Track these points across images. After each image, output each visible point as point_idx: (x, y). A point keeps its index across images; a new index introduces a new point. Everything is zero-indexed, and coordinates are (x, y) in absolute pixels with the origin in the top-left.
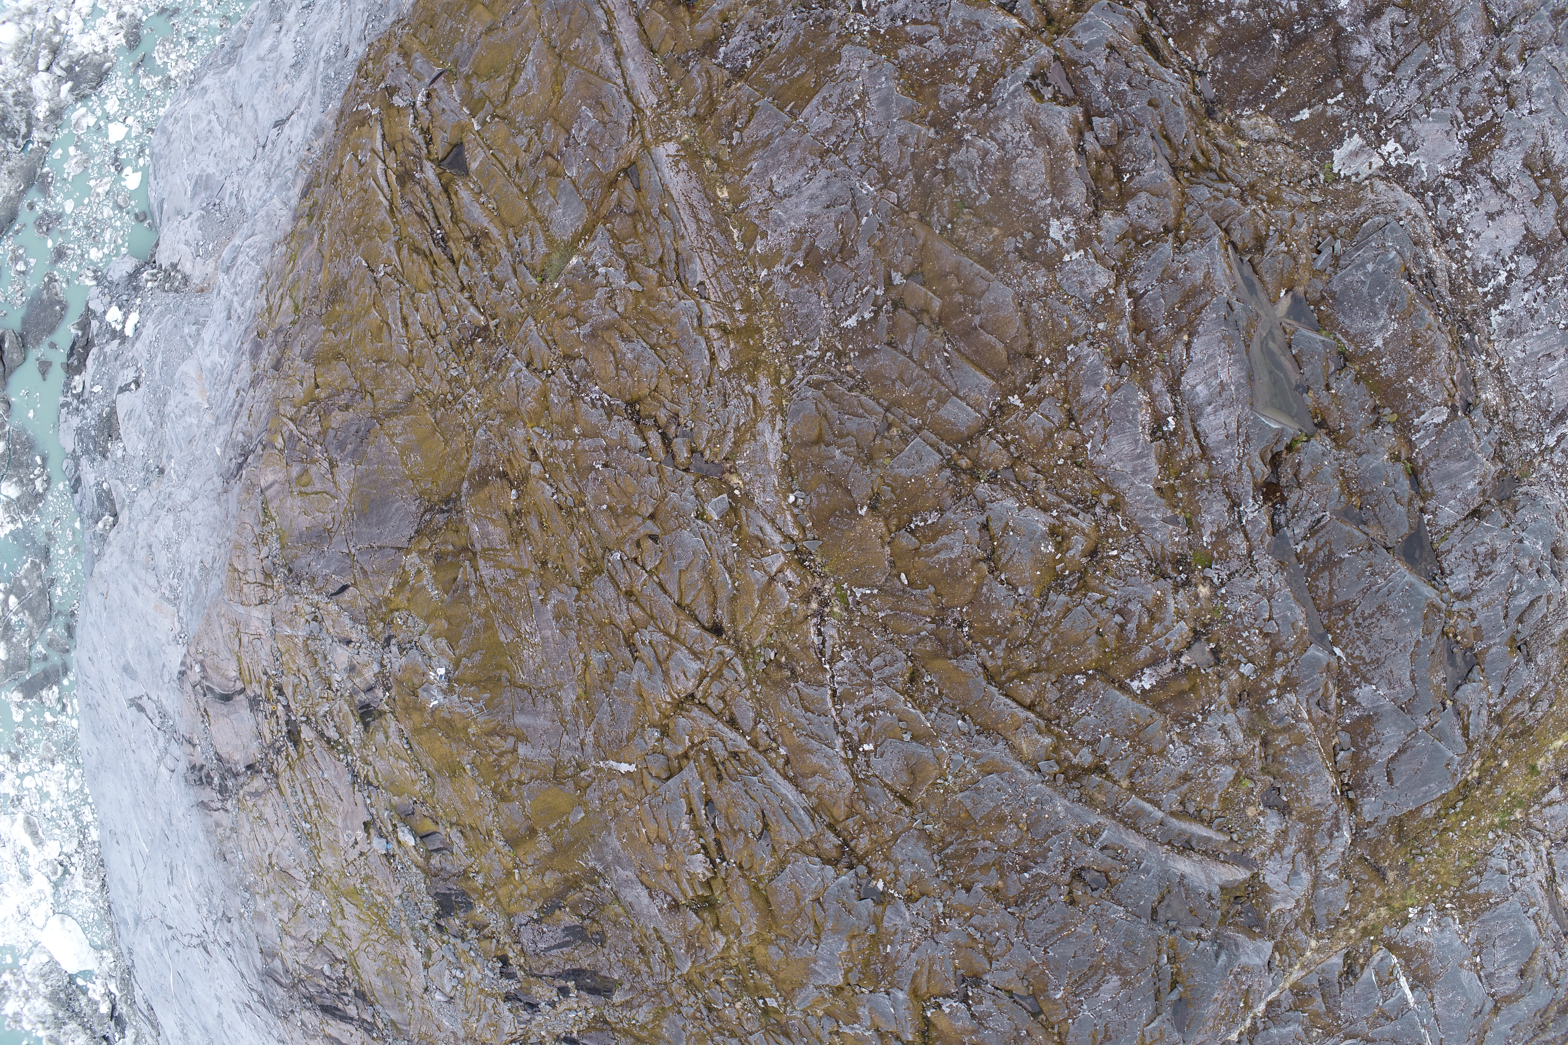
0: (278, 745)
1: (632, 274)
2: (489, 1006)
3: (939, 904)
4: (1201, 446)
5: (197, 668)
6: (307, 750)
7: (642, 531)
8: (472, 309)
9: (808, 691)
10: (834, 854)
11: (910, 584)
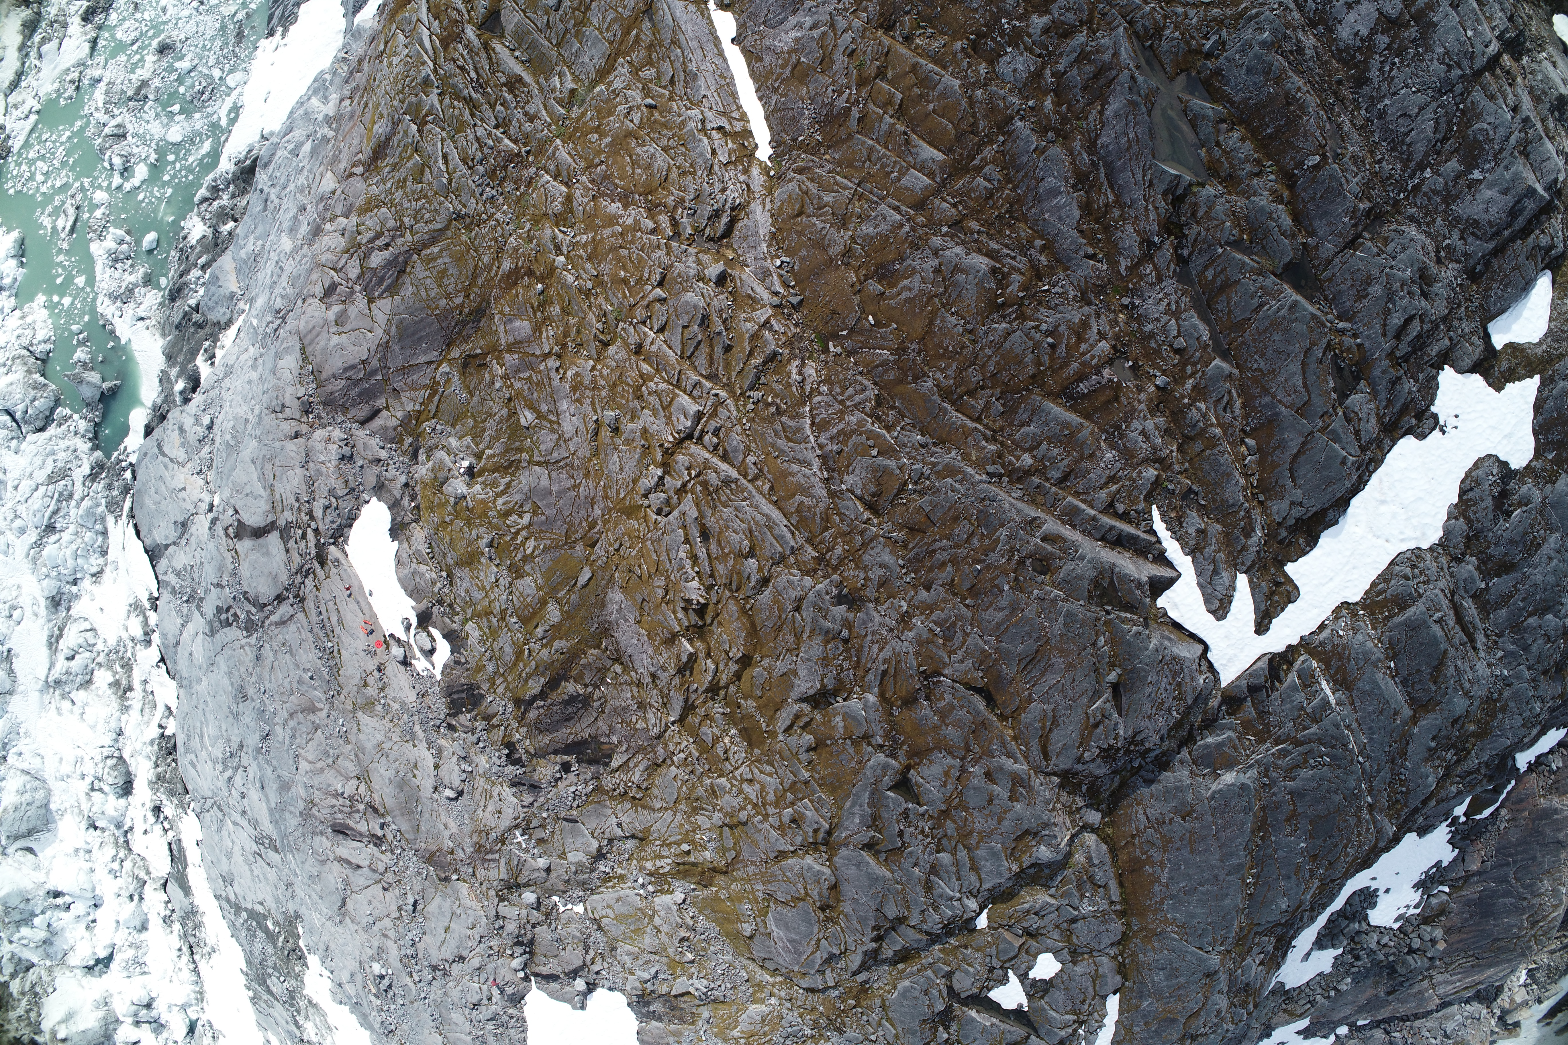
0: (307, 567)
1: (646, 92)
2: (495, 794)
3: (903, 603)
4: (1116, 195)
5: (231, 512)
6: (334, 570)
7: (651, 297)
8: (507, 141)
9: (791, 423)
10: (812, 564)
11: (878, 324)
